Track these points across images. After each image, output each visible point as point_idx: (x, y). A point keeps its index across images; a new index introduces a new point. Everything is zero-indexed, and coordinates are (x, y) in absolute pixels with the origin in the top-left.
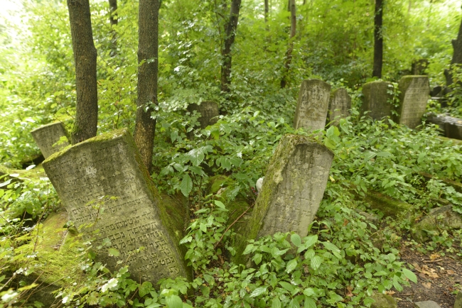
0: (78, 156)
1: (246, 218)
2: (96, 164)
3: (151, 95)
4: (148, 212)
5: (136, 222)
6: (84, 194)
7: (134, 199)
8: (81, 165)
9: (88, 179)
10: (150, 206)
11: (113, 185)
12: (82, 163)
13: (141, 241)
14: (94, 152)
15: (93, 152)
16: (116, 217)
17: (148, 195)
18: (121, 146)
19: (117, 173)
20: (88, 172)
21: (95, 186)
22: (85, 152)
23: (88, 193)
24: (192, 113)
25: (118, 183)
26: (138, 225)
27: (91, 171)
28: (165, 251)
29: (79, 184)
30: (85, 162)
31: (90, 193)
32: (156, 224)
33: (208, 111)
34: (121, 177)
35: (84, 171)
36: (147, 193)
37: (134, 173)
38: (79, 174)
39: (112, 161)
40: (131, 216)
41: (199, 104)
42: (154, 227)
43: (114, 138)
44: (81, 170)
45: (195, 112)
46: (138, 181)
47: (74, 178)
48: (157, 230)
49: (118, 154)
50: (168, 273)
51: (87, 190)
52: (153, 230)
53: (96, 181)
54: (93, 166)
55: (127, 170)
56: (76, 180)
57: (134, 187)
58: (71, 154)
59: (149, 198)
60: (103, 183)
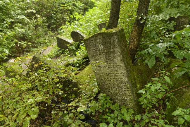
0: (97, 39)
2: (104, 44)
3: (144, 10)
4: (123, 73)
5: (117, 76)
6: (97, 57)
7: (118, 65)
8: (97, 43)
9: (100, 50)
10: (125, 70)
11: (109, 55)
12: (98, 42)
13: (118, 85)
15: (103, 38)
16: (109, 71)
17: (125, 65)
18: (116, 37)
19: (112, 50)
20: (100, 47)
21: (102, 54)
22: (100, 37)
23: (99, 57)
24: (171, 22)
25: (112, 55)
26: (118, 78)
27: (101, 47)
28: (128, 94)
29: (96, 51)
30: (99, 42)
31: (100, 57)
32: (126, 80)
33: (182, 22)
34: (114, 52)
35: (98, 46)
36: (125, 63)
37: (120, 52)
38: (96, 47)
39: (110, 44)
40: (116, 72)
41: (176, 17)
42: (125, 81)
43: (113, 32)
44: (97, 45)
45: (173, 22)
46: (121, 56)
47: (94, 49)
48: (126, 83)
49: (114, 41)
50: (128, 104)
51: (99, 55)
52: (124, 82)
53: (102, 52)
54: (102, 44)
55: (117, 49)
56: (95, 50)
57: (119, 59)
58: (94, 37)
59: (125, 66)
60: (106, 53)
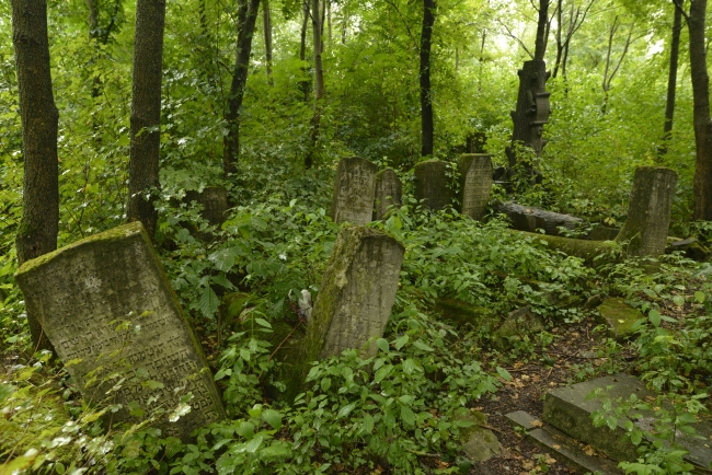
0: (73, 262)
1: (292, 342)
2: (101, 272)
3: (152, 178)
4: (176, 335)
5: (158, 352)
6: (81, 317)
7: (156, 319)
8: (78, 275)
9: (88, 294)
10: (179, 327)
11: (125, 301)
12: (80, 272)
13: (165, 379)
14: (99, 257)
15: (96, 256)
16: (129, 348)
17: (176, 313)
18: (139, 247)
19: (132, 284)
20: (88, 285)
21: (98, 304)
22: (85, 256)
23: (87, 315)
24: (189, 205)
25: (133, 298)
26: (162, 356)
27: (92, 284)
28: (201, 389)
29: (74, 302)
30: (85, 270)
31: (91, 316)
32: (188, 352)
33: (212, 201)
34: (138, 289)
35: (82, 284)
36: (174, 309)
37: (157, 283)
38: (74, 288)
39: (124, 268)
40: (152, 344)
41: (201, 191)
42: (185, 356)
43: (128, 235)
44: (77, 283)
45: (194, 203)
46: (163, 294)
47: (67, 295)
48: (188, 361)
49: (134, 258)
50: (204, 420)
51: (85, 311)
52: (183, 361)
53: (99, 297)
54: (97, 275)
55: (147, 278)
56: (68, 298)
57: (156, 302)
58: (64, 261)
59: (178, 317)
60: (112, 299)
